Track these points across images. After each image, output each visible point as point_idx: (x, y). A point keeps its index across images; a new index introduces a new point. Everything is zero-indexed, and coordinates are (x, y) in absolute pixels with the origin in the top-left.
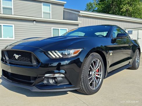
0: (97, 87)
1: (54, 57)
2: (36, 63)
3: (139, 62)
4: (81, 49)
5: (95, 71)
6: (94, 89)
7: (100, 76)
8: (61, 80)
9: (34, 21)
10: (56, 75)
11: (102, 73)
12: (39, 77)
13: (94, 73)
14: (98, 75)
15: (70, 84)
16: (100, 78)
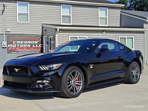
0: (77, 93)
1: (43, 69)
2: (30, 74)
6: (75, 94)
7: (81, 84)
8: (47, 85)
10: (44, 81)
11: (82, 81)
12: (33, 83)
13: (74, 81)
14: (79, 83)
15: (54, 88)
16: (80, 86)
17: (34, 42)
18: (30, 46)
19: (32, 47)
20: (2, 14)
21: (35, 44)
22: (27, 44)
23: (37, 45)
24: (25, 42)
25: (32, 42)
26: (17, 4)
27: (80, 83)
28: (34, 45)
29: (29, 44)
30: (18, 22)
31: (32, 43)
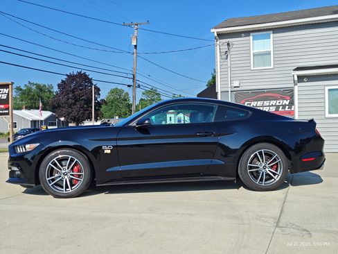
4: (38, 144)
11: (83, 173)
17: (282, 101)
18: (274, 110)
19: (278, 111)
20: (227, 58)
21: (284, 106)
22: (269, 106)
23: (287, 107)
24: (265, 102)
25: (278, 101)
26: (251, 37)
28: (281, 107)
29: (272, 105)
30: (252, 69)
31: (277, 104)
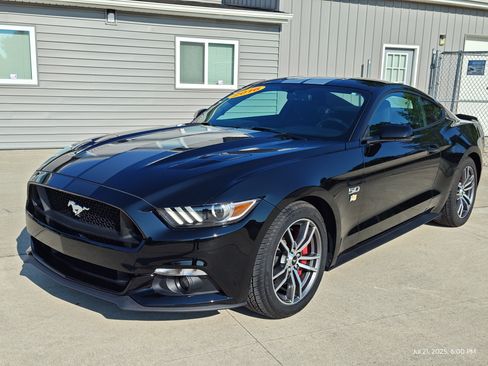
0: (301, 298)
2: (130, 236)
3: (471, 201)
4: (254, 201)
5: (295, 253)
6: (292, 303)
7: (314, 266)
8: (197, 284)
9: (109, 11)
10: (185, 272)
11: (318, 257)
13: (295, 258)
14: (308, 262)
15: (222, 293)
16: (312, 272)
27: (312, 263)
